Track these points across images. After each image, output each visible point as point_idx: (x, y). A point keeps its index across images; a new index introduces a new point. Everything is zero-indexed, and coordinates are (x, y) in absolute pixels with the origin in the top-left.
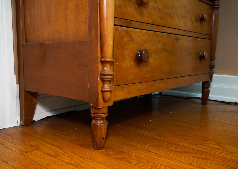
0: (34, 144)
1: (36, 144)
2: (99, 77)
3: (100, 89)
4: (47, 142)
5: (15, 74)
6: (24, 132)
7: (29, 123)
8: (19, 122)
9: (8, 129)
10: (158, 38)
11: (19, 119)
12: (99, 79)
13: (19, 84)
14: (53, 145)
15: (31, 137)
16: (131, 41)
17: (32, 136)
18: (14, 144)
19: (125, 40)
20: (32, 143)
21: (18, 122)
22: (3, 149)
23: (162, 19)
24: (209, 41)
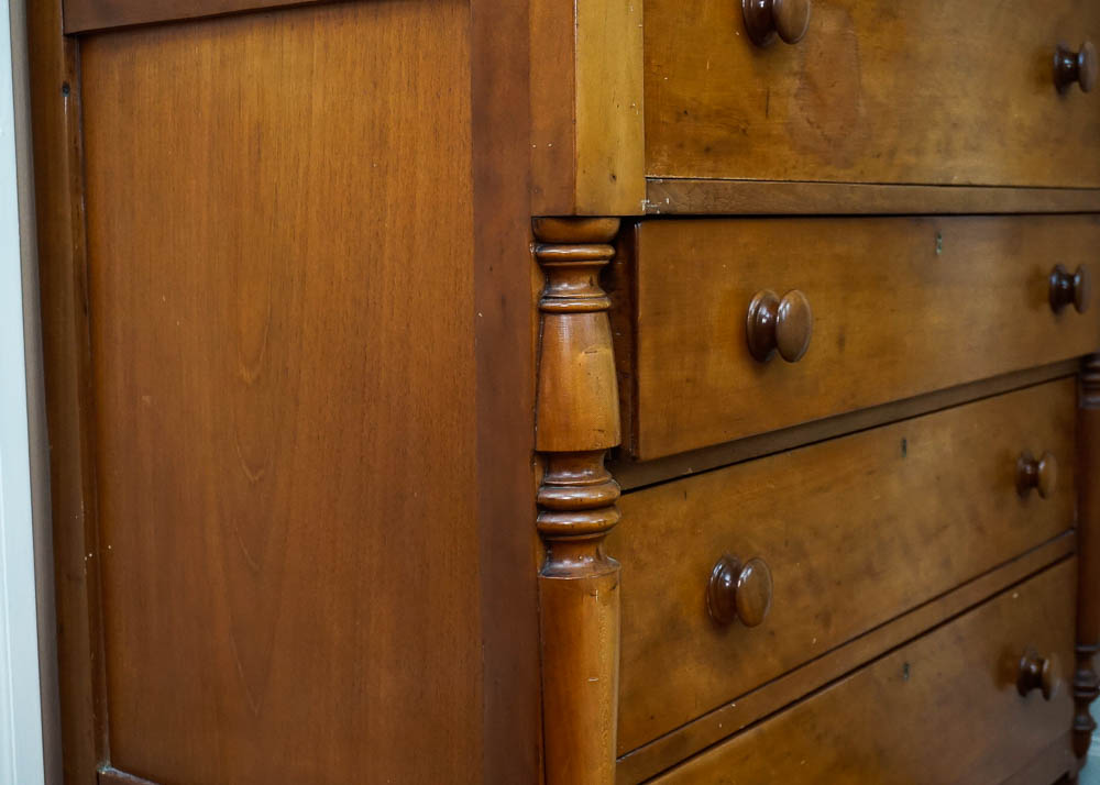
10: (813, 728)
23: (825, 619)
24: (1068, 565)
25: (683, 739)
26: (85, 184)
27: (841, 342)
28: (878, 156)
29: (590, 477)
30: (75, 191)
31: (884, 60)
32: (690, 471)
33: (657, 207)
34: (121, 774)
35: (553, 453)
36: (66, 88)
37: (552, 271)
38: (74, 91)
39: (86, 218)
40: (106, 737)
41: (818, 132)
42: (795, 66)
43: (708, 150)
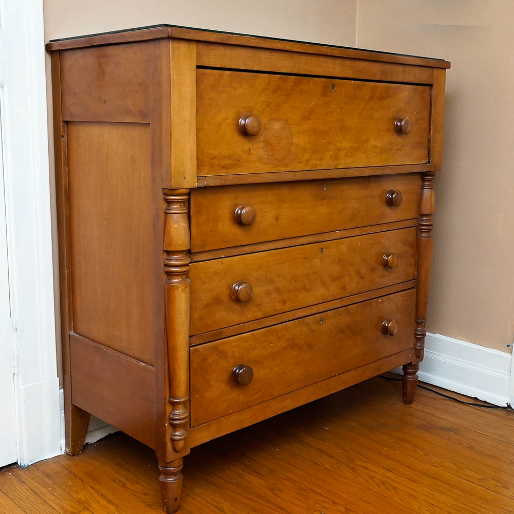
0: (84, 499)
1: (86, 498)
2: (168, 422)
3: (168, 438)
4: (102, 495)
5: (58, 377)
6: (71, 472)
7: (79, 451)
8: (64, 448)
9: (47, 462)
10: (277, 334)
11: (63, 442)
12: (166, 425)
13: (64, 388)
14: (109, 501)
15: (80, 484)
16: (220, 359)
17: (82, 480)
18: (56, 496)
19: (210, 360)
20: (81, 496)
21: (62, 448)
22: (41, 505)
23: (284, 302)
24: (414, 290)
25: (221, 333)
26: (68, 163)
27: (277, 219)
28: (301, 163)
29: (180, 258)
30: (65, 165)
31: (303, 133)
32: (223, 256)
33: (201, 185)
34: (75, 334)
35: (170, 251)
36: (63, 136)
37: (169, 202)
38: (66, 137)
39: (68, 173)
40: (72, 324)
41: (272, 158)
42: (262, 139)
43: (224, 167)
